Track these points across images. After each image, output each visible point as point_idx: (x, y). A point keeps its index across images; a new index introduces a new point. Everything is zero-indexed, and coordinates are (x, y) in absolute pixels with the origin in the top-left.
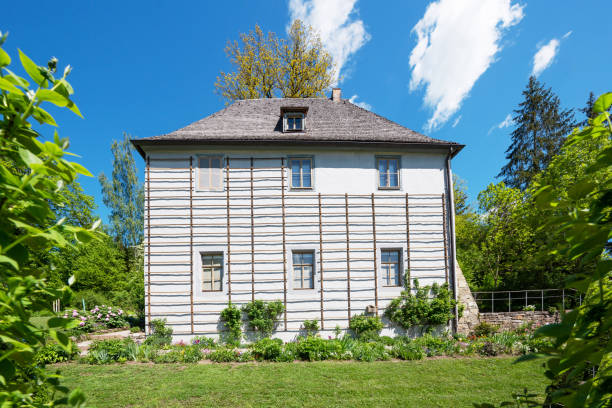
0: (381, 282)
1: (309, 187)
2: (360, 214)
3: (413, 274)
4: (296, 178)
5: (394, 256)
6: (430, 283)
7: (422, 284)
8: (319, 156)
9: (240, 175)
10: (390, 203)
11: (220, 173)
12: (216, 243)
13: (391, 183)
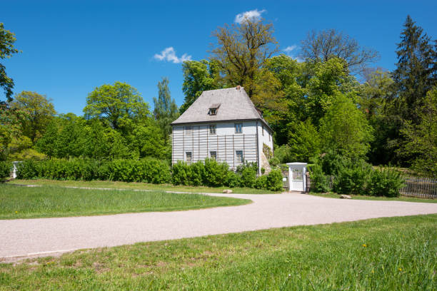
0: (236, 161)
1: (215, 133)
2: (229, 141)
3: (246, 159)
4: (211, 131)
5: (240, 153)
6: (251, 161)
7: (248, 162)
8: (218, 124)
9: (196, 132)
10: (239, 137)
11: (191, 131)
12: (189, 150)
13: (239, 131)
